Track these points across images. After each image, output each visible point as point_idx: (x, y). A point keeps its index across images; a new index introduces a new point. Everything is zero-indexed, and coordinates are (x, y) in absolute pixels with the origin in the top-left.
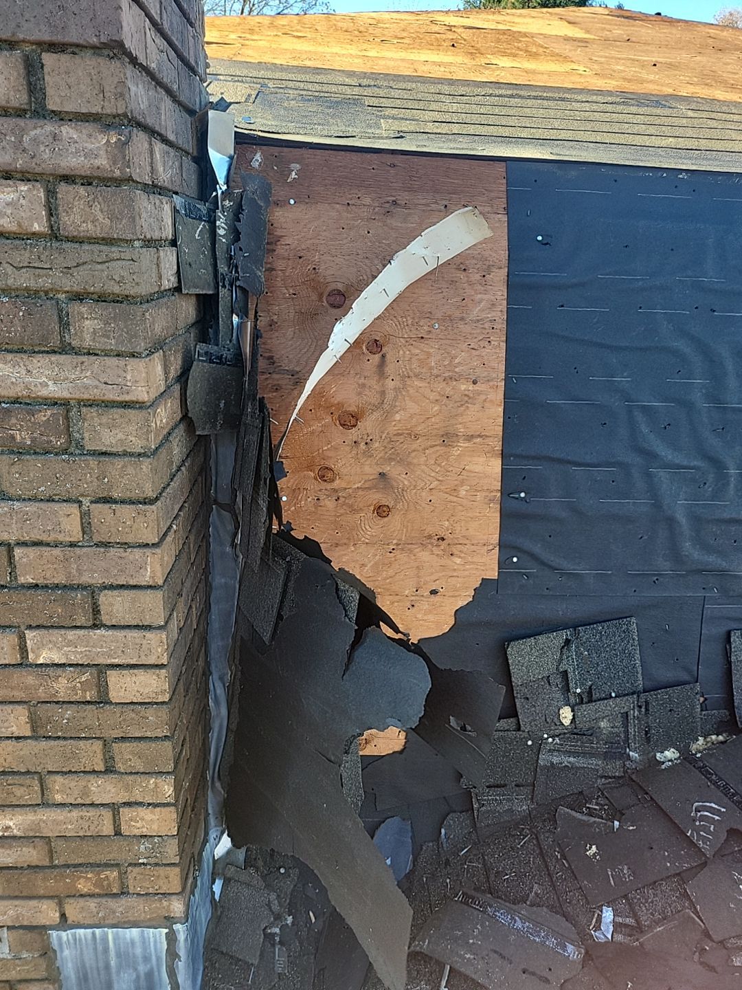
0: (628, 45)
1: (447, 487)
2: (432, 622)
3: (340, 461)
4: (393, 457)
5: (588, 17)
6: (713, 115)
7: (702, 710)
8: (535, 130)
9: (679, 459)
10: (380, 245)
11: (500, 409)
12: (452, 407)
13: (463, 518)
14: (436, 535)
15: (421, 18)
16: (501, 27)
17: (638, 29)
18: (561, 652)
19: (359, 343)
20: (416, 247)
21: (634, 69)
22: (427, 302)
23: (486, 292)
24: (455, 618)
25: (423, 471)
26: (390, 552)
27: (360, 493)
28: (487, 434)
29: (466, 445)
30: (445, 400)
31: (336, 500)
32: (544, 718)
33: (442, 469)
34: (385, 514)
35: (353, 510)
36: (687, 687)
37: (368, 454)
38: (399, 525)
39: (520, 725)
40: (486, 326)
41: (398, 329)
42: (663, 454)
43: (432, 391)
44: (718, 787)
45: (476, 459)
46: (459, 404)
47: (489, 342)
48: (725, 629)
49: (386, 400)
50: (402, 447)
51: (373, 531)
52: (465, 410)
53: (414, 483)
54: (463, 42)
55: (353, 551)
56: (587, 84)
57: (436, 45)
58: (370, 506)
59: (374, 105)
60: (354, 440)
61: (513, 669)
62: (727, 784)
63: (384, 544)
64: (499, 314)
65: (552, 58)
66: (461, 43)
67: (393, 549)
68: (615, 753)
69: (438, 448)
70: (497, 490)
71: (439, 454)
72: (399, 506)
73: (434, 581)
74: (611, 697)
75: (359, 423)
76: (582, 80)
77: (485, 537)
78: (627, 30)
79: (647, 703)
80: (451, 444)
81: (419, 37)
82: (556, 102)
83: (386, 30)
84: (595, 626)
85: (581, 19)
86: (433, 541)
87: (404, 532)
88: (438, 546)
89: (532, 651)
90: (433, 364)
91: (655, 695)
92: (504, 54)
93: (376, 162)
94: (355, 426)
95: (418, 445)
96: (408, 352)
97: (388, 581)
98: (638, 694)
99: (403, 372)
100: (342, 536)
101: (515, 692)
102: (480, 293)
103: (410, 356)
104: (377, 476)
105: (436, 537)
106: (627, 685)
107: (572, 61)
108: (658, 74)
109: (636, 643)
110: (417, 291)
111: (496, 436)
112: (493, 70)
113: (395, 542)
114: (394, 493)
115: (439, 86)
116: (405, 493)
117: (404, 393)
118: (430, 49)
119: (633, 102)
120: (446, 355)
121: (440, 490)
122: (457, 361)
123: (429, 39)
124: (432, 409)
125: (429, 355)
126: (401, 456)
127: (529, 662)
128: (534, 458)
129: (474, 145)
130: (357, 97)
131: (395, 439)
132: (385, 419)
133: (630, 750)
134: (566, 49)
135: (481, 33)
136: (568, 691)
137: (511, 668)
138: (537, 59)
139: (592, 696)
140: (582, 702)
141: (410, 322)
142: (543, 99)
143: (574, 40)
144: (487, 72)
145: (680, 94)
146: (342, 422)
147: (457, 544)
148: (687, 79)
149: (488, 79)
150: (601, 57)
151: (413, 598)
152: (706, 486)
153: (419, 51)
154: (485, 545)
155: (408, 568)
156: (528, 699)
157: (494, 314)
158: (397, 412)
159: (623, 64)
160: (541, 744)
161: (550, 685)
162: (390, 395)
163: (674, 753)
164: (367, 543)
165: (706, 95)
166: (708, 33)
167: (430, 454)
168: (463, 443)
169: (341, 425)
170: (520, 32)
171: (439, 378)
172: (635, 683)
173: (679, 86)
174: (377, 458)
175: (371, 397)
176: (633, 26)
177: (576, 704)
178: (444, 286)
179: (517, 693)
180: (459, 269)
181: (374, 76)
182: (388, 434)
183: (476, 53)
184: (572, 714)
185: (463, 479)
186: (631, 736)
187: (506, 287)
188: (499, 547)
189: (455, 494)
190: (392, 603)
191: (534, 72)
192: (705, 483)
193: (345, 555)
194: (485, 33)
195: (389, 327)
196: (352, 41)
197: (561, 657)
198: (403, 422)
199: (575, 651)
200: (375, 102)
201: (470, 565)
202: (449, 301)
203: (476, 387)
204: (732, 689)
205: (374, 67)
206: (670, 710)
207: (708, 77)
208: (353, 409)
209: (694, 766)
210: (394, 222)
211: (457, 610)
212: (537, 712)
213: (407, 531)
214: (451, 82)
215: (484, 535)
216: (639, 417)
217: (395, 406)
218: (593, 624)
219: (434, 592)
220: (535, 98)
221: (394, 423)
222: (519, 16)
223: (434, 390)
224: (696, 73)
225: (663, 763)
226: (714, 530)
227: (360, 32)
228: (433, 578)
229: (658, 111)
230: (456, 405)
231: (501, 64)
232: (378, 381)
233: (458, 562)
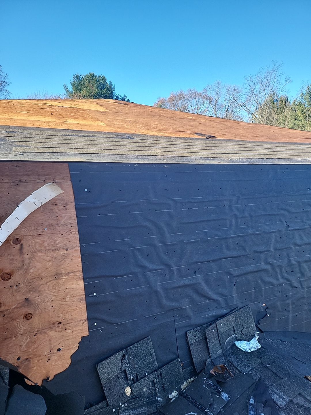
0: (121, 114)
1: (59, 298)
2: (60, 365)
3: (3, 297)
4: (31, 289)
5: (107, 103)
6: (148, 141)
7: (183, 370)
8: (80, 150)
9: (155, 267)
10: (15, 198)
11: (80, 259)
12: (58, 262)
13: (69, 311)
14: (57, 322)
15: (40, 102)
16: (73, 106)
17: (125, 108)
18: (122, 361)
19: (9, 240)
20: (30, 199)
21: (122, 124)
22: (40, 219)
23: (66, 213)
24: (71, 360)
25: (47, 293)
26: (35, 336)
27: (16, 310)
28: (75, 271)
29: (67, 277)
30: (54, 260)
31: (3, 316)
32: (118, 396)
33: (57, 290)
34: (29, 318)
35: (12, 320)
36: (175, 361)
37: (18, 291)
38: (38, 321)
39: (108, 403)
40: (69, 226)
41: (27, 232)
42: (148, 266)
43: (47, 256)
44: (193, 404)
45: (72, 283)
46: (61, 260)
47: (71, 232)
48: (184, 332)
49: (25, 264)
50: (35, 284)
51: (24, 327)
52: (64, 262)
53: (43, 300)
54: (56, 112)
55: (15, 340)
56: (103, 130)
57: (44, 114)
58: (21, 315)
59: (11, 140)
60: (10, 285)
61: (101, 377)
62: (196, 401)
63: (31, 333)
64: (74, 221)
65: (91, 119)
66: (55, 113)
67: (36, 334)
68: (152, 401)
69: (53, 281)
70: (83, 295)
71: (54, 284)
72: (37, 312)
73: (59, 344)
74: (146, 376)
75: (12, 277)
76: (102, 128)
77: (81, 317)
78: (121, 108)
79: (161, 374)
80: (59, 278)
81: (37, 110)
82: (91, 137)
83: (23, 107)
84: (134, 345)
85: (105, 104)
86: (55, 325)
87: (41, 324)
88: (58, 327)
89: (109, 365)
90: (46, 245)
91: (163, 369)
92: (73, 118)
93: (9, 165)
94: (10, 279)
95: (43, 281)
96: (33, 242)
97: (35, 350)
98: (157, 370)
99: (32, 250)
100: (8, 333)
101: (104, 387)
102: (64, 213)
103: (35, 243)
104: (24, 300)
105: (57, 323)
106: (152, 368)
107: (99, 121)
108: (130, 125)
109: (152, 347)
110: (34, 215)
111: (79, 271)
112: (67, 124)
113: (36, 330)
114: (34, 306)
115: (42, 131)
116: (39, 305)
117: (33, 260)
118: (42, 116)
119: (120, 137)
120: (52, 240)
121: (56, 300)
122: (57, 242)
123: (42, 111)
124: (48, 264)
125: (44, 241)
126: (35, 289)
127: (108, 371)
128: (97, 277)
129: (54, 157)
130: (4, 137)
131: (31, 281)
132: (25, 273)
133: (158, 398)
134: (98, 116)
135: (65, 109)
136: (127, 379)
137: (100, 376)
138: (86, 120)
139: (138, 378)
140: (134, 383)
141: (33, 229)
142: (86, 136)
143: (101, 112)
144: (64, 125)
145: (137, 133)
146: (3, 278)
147: (67, 324)
148: (141, 127)
149: (65, 128)
150: (110, 119)
151: (49, 356)
152: (166, 275)
153: (36, 116)
154: (81, 321)
155: (44, 342)
156: (110, 389)
157: (71, 221)
158: (31, 269)
159: (118, 122)
160: (119, 409)
161: (119, 379)
162: (27, 262)
163: (175, 392)
164: (22, 334)
165: (146, 133)
166: (149, 109)
167: (49, 284)
168: (65, 277)
169: (2, 279)
170: (80, 109)
171: (50, 251)
172: (155, 366)
173: (137, 130)
174: (23, 292)
175: (17, 264)
176: (123, 107)
177: (132, 384)
178: (47, 212)
179: (105, 388)
180: (53, 205)
181: (14, 128)
182: (27, 279)
183: (61, 117)
184: (131, 389)
185: (67, 293)
186: (157, 391)
187: (75, 210)
188: (88, 320)
189: (64, 300)
190: (38, 361)
191: (84, 125)
192: (166, 274)
193: (11, 343)
194: (66, 109)
195: (23, 232)
196: (6, 112)
197: (122, 364)
198: (34, 272)
199: (128, 359)
200: (12, 139)
201: (75, 332)
202: (51, 218)
203: (68, 252)
204: (192, 356)
205: (15, 123)
206: (171, 374)
207: (148, 126)
208: (8, 271)
209: (183, 397)
210: (21, 189)
211: (72, 355)
212: (115, 394)
213: (42, 323)
214: (49, 130)
215: (80, 316)
216: (137, 253)
217: (30, 266)
218: (133, 344)
219: (59, 350)
220: (83, 136)
221: (30, 274)
222: (81, 102)
223: (48, 256)
224: (144, 125)
225: (172, 399)
226: (173, 292)
227: (11, 108)
228: (58, 343)
229: (129, 140)
230: (59, 261)
231: (71, 122)
232: (20, 257)
233: (69, 332)
